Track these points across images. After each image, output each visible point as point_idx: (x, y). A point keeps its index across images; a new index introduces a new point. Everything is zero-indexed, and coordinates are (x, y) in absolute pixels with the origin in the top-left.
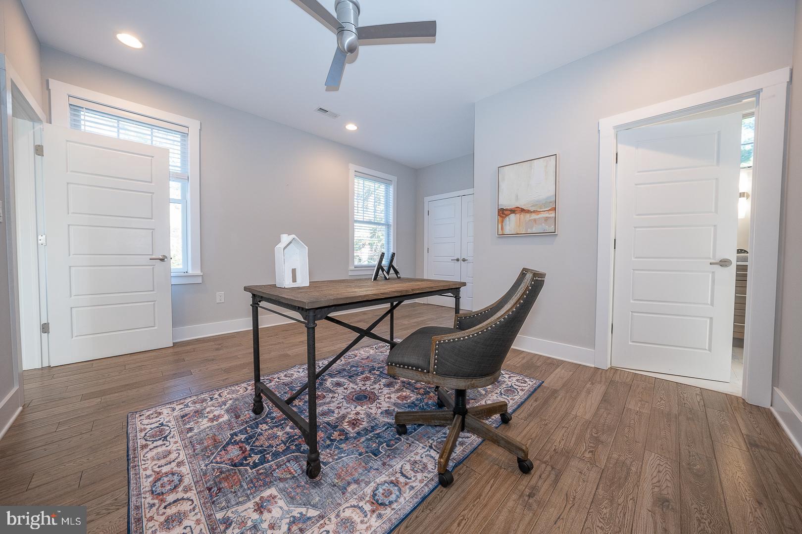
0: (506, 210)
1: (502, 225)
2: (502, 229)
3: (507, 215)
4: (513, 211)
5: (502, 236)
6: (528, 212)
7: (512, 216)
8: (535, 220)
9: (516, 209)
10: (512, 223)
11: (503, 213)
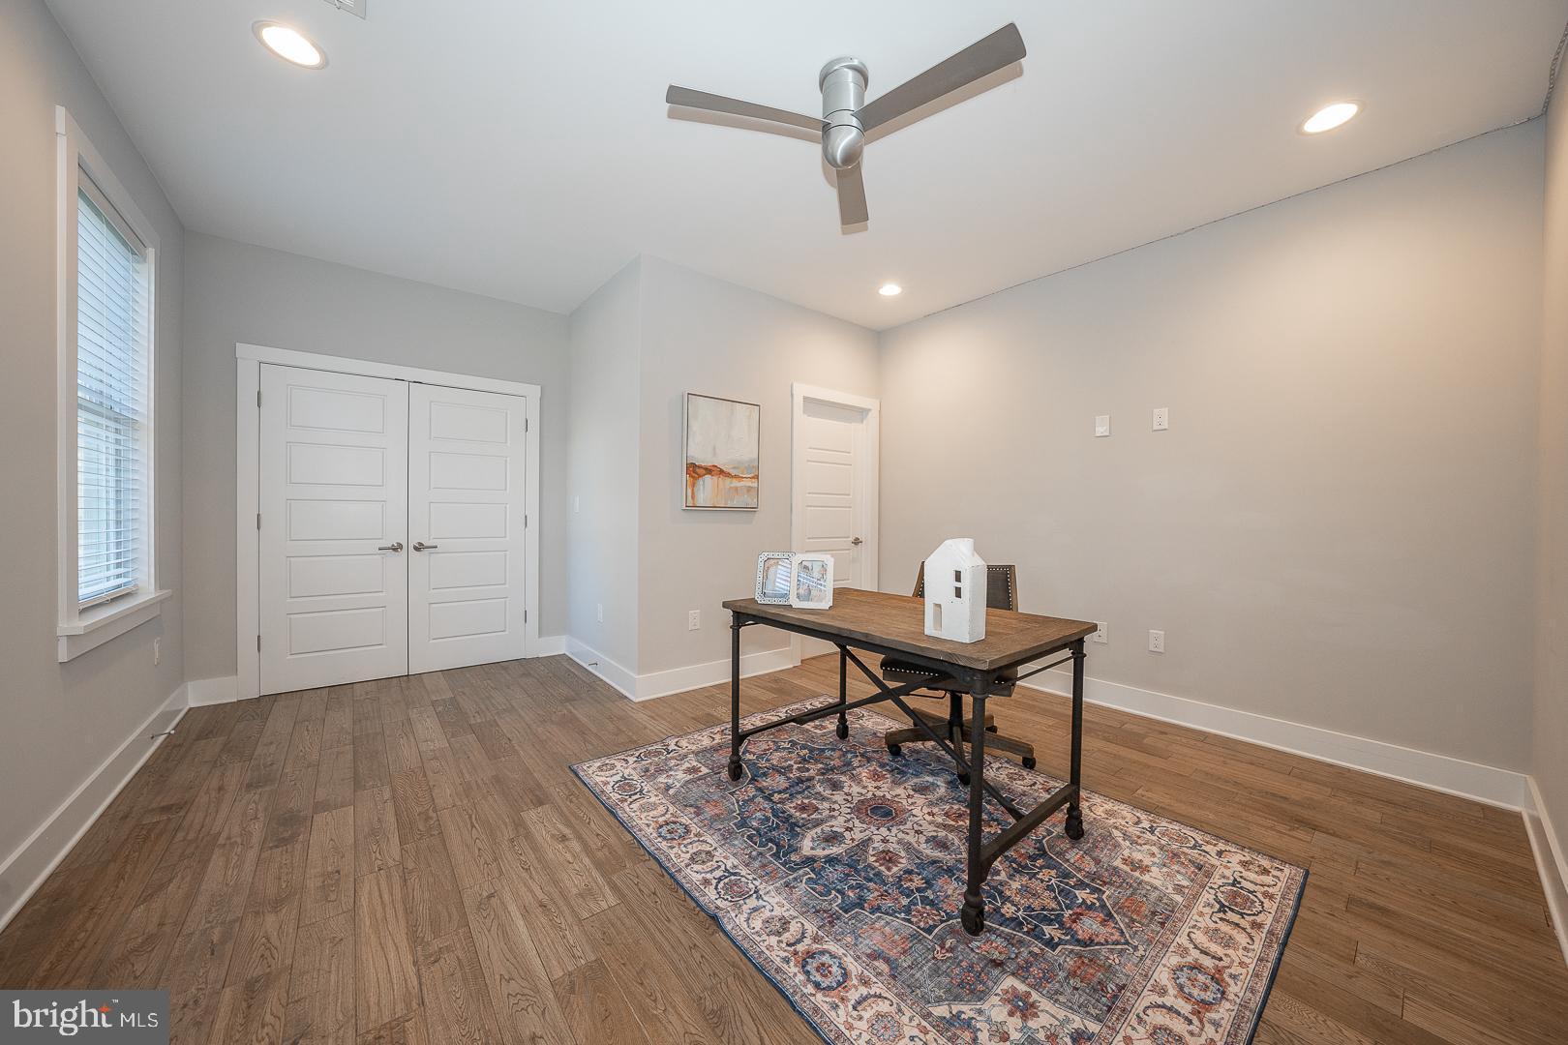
0: (700, 467)
1: (693, 490)
2: (693, 497)
3: (700, 476)
4: (709, 471)
5: (692, 508)
6: (728, 475)
7: (708, 477)
8: (736, 489)
9: (713, 468)
10: (708, 489)
11: (695, 471)
